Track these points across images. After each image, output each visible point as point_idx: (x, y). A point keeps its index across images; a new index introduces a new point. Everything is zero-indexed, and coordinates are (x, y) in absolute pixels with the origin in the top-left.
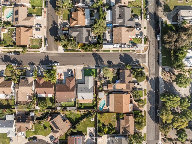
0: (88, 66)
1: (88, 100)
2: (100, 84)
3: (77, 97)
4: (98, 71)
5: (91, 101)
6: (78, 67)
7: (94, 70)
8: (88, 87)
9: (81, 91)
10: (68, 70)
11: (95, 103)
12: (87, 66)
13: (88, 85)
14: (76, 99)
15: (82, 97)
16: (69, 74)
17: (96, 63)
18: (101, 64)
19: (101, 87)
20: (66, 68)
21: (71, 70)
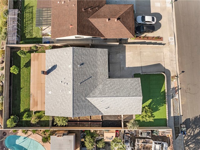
0: (176, 90)
1: (43, 93)
2: (106, 140)
3: (54, 47)
4: (161, 131)
5: (36, 104)
6: (171, 51)
7: (162, 113)
8: (97, 91)
9: (78, 64)
10: (159, 16)
11: (33, 120)
12: (174, 84)
13: (103, 94)
14: (49, 42)
15: (54, 67)
16: (143, 19)
17: (188, 120)
18: (187, 141)
19: (97, 142)
20: (164, 9)
21: (158, 26)
